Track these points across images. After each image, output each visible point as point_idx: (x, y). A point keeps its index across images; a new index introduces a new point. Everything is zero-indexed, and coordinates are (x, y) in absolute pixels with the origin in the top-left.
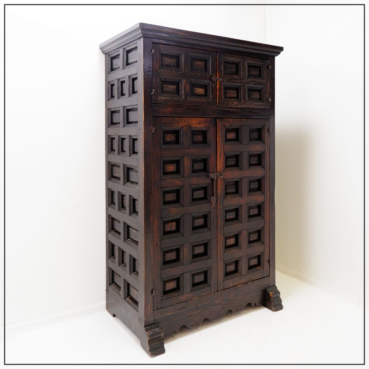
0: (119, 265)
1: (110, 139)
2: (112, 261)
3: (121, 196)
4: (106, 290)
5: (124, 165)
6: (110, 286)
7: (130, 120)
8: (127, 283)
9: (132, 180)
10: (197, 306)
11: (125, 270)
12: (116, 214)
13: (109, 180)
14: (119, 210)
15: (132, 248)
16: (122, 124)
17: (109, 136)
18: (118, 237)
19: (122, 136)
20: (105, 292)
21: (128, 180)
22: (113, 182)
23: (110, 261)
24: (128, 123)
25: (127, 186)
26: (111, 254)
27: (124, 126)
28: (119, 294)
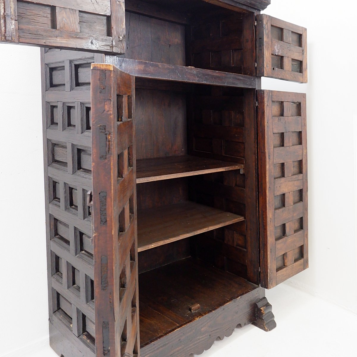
0: (68, 288)
1: (50, 107)
2: (57, 280)
3: (68, 189)
4: (49, 319)
5: (73, 145)
6: (55, 315)
7: (81, 80)
8: (81, 314)
9: (85, 168)
10: (180, 339)
11: (79, 297)
12: (62, 214)
13: (49, 166)
14: (66, 209)
15: (89, 266)
16: (68, 86)
17: (48, 103)
18: (65, 248)
19: (69, 103)
20: (47, 322)
21: (80, 167)
22: (56, 168)
23: (53, 280)
24: (78, 84)
25: (79, 175)
26: (55, 269)
27: (72, 89)
28: (70, 328)
